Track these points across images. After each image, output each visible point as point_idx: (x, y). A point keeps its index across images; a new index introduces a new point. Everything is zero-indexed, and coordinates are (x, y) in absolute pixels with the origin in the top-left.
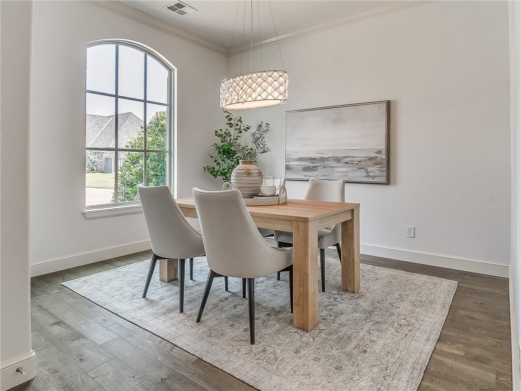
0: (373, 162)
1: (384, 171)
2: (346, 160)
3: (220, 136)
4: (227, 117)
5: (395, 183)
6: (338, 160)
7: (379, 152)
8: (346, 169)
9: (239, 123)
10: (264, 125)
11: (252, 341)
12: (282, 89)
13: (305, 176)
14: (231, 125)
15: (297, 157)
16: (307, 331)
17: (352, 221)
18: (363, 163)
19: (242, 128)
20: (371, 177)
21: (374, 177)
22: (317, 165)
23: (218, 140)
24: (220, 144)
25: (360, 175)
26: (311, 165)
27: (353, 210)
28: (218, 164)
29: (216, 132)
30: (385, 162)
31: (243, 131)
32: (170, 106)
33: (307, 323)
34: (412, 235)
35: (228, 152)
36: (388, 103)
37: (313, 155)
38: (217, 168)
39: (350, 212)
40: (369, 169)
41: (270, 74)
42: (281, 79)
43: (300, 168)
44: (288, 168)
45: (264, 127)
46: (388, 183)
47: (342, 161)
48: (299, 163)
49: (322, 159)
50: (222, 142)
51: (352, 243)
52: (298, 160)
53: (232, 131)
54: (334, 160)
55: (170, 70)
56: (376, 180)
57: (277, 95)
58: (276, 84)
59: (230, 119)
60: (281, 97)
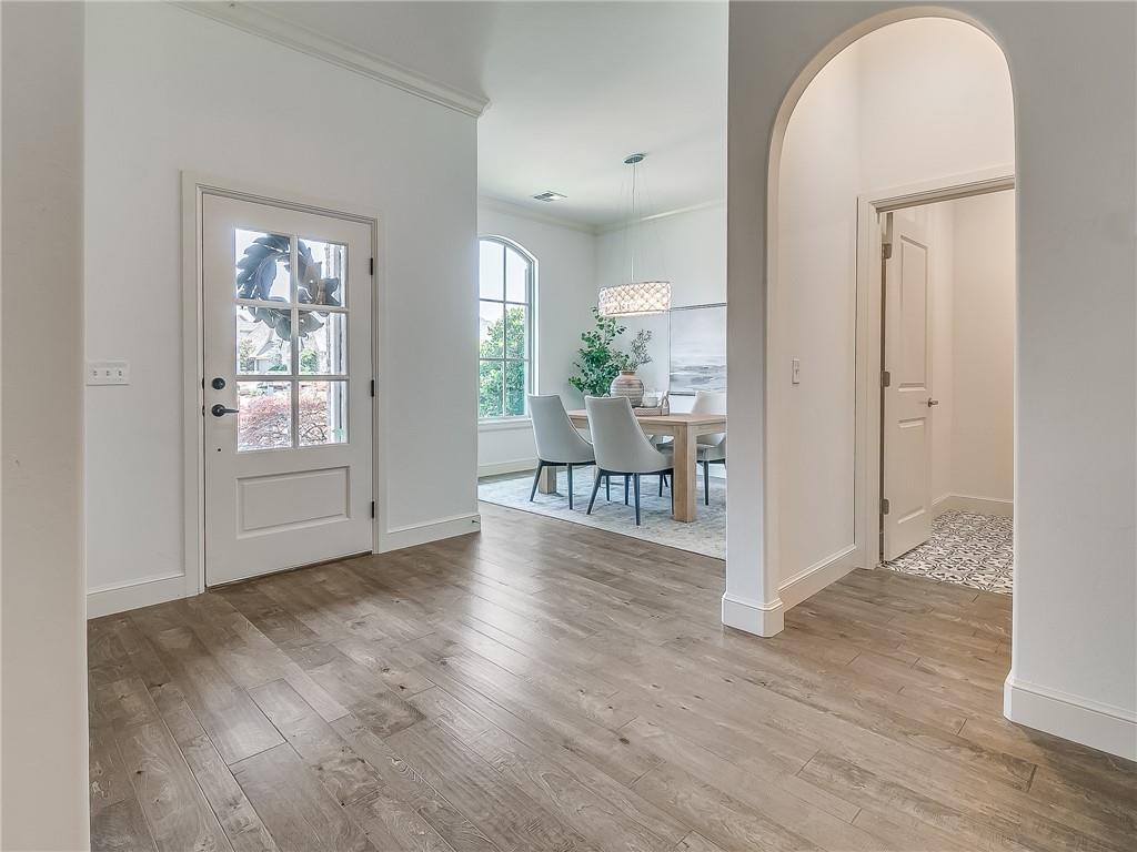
3: (588, 340)
9: (611, 323)
10: (645, 333)
12: (665, 300)
13: (692, 389)
14: (601, 327)
15: (684, 366)
16: (686, 523)
19: (616, 330)
22: (709, 375)
23: (585, 346)
24: (586, 349)
26: (702, 375)
28: (586, 375)
29: (583, 335)
31: (617, 334)
32: (530, 305)
33: (687, 516)
35: (597, 359)
37: (704, 364)
38: (583, 379)
41: (652, 284)
42: (664, 291)
43: (689, 379)
44: (672, 379)
45: (645, 336)
48: (686, 373)
49: (716, 369)
50: (589, 347)
52: (686, 369)
53: (602, 333)
55: (530, 262)
57: (659, 306)
58: (659, 295)
59: (601, 320)
60: (663, 308)
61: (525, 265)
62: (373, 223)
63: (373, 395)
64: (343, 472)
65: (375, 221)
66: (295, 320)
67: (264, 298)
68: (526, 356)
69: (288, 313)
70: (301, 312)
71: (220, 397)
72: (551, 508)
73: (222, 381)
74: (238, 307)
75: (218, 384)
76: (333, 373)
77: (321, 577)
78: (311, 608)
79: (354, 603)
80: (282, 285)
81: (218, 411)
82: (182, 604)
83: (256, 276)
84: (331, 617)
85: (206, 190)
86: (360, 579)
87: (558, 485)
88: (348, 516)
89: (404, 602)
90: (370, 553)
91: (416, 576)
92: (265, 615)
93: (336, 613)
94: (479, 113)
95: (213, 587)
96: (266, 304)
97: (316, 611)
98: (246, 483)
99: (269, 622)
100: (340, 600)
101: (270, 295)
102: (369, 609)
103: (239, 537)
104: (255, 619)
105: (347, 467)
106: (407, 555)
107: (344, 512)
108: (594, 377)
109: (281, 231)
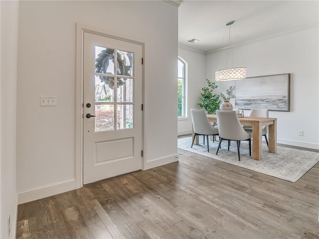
0: (281, 101)
1: (287, 105)
2: (267, 100)
3: (204, 90)
4: (208, 82)
5: (293, 111)
6: (262, 100)
7: (285, 97)
8: (267, 105)
10: (233, 87)
11: (239, 160)
12: (244, 74)
13: (245, 107)
14: (210, 86)
16: (259, 160)
17: (274, 125)
18: (276, 102)
19: (214, 86)
20: (280, 108)
21: (282, 108)
22: (251, 102)
23: (203, 92)
24: (203, 93)
25: (274, 107)
27: (274, 121)
28: (204, 102)
29: (203, 88)
30: (287, 101)
31: (215, 88)
32: (184, 79)
33: (258, 157)
34: (302, 135)
36: (289, 75)
38: (202, 104)
39: (273, 121)
40: (279, 104)
42: (244, 71)
46: (289, 111)
47: (265, 101)
48: (242, 102)
49: (254, 100)
50: (204, 93)
51: (274, 134)
52: (242, 100)
53: (210, 88)
54: (261, 100)
55: (185, 64)
56: (282, 109)
57: (242, 76)
58: (242, 72)
59: (209, 83)
60: (244, 77)
61: (183, 65)
62: (143, 44)
63: (142, 110)
64: (131, 139)
65: (144, 44)
66: (116, 81)
67: (105, 72)
68: (183, 96)
69: (113, 78)
70: (118, 78)
71: (88, 111)
72: (200, 151)
73: (90, 105)
74: (96, 76)
75: (88, 105)
76: (122, 101)
77: (125, 181)
78: (124, 199)
79: (141, 197)
80: (111, 68)
81: (88, 116)
82: (74, 192)
83: (101, 64)
84: (134, 205)
85: (86, 31)
86: (141, 183)
87: (199, 141)
88: (133, 156)
89: (161, 198)
90: (141, 170)
91: (162, 183)
92: (107, 201)
93: (135, 203)
94: (179, 5)
95: (86, 185)
96: (106, 75)
97: (127, 201)
98: (98, 144)
99: (109, 206)
100: (135, 195)
101: (107, 72)
102: (148, 201)
103: (95, 165)
104: (103, 204)
105: (133, 138)
106: (155, 171)
107: (132, 154)
108: (206, 103)
109: (111, 47)
